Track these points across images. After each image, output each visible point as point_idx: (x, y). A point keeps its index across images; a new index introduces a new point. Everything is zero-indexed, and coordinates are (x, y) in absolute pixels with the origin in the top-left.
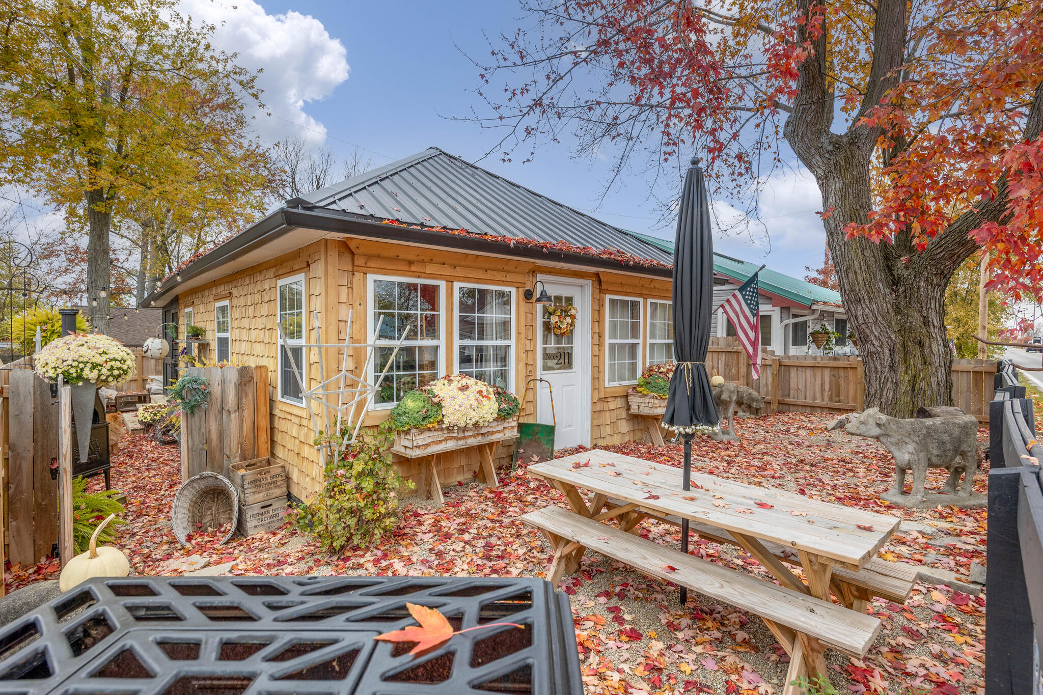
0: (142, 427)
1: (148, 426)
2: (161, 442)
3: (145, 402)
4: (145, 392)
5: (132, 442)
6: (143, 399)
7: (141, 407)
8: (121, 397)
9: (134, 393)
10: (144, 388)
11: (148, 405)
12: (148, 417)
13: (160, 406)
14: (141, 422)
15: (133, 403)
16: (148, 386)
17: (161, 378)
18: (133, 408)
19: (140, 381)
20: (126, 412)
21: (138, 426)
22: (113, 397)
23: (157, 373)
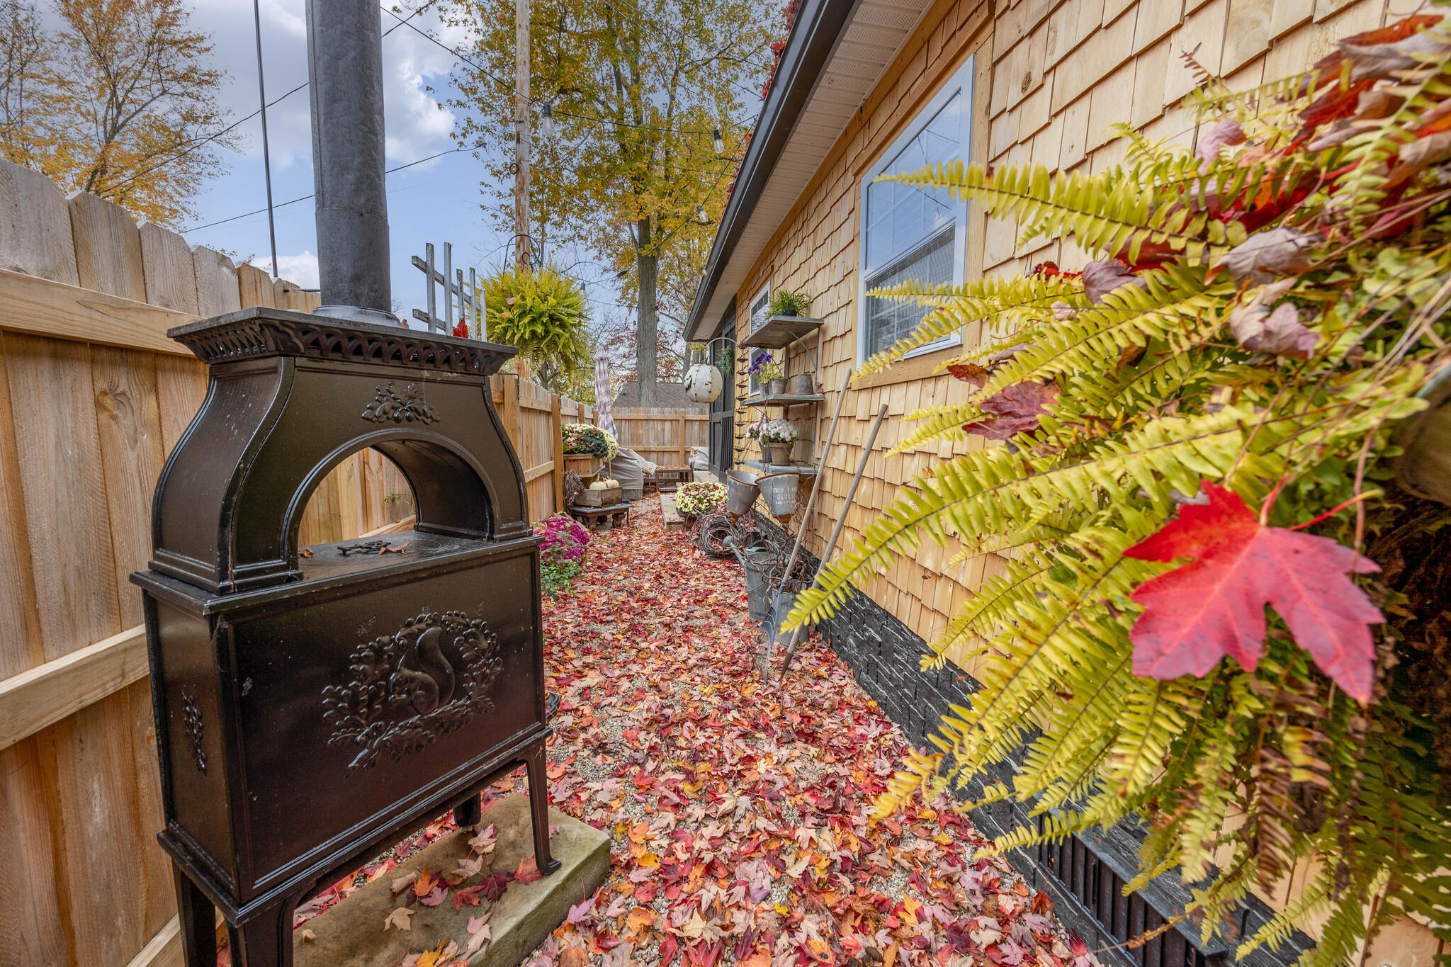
0: (681, 520)
1: (690, 520)
2: (708, 553)
3: (687, 481)
4: (688, 467)
5: (666, 546)
6: (685, 476)
7: (681, 487)
8: (662, 472)
9: (676, 468)
10: (686, 463)
11: (690, 484)
12: (690, 505)
13: (707, 487)
14: (680, 511)
15: (673, 482)
16: (690, 460)
17: (706, 450)
18: (672, 488)
19: (682, 453)
20: (666, 492)
21: (676, 518)
22: (653, 472)
23: (702, 443)
